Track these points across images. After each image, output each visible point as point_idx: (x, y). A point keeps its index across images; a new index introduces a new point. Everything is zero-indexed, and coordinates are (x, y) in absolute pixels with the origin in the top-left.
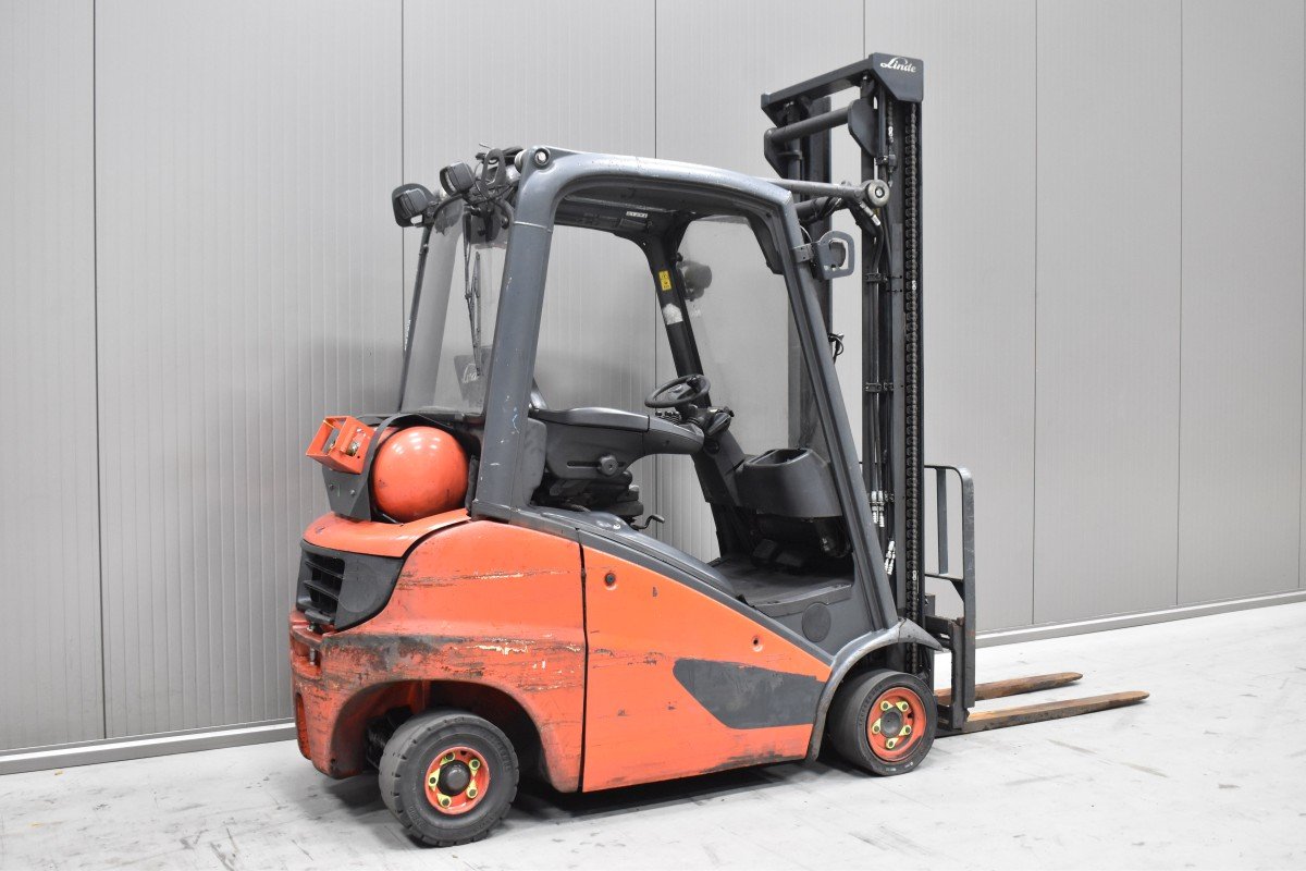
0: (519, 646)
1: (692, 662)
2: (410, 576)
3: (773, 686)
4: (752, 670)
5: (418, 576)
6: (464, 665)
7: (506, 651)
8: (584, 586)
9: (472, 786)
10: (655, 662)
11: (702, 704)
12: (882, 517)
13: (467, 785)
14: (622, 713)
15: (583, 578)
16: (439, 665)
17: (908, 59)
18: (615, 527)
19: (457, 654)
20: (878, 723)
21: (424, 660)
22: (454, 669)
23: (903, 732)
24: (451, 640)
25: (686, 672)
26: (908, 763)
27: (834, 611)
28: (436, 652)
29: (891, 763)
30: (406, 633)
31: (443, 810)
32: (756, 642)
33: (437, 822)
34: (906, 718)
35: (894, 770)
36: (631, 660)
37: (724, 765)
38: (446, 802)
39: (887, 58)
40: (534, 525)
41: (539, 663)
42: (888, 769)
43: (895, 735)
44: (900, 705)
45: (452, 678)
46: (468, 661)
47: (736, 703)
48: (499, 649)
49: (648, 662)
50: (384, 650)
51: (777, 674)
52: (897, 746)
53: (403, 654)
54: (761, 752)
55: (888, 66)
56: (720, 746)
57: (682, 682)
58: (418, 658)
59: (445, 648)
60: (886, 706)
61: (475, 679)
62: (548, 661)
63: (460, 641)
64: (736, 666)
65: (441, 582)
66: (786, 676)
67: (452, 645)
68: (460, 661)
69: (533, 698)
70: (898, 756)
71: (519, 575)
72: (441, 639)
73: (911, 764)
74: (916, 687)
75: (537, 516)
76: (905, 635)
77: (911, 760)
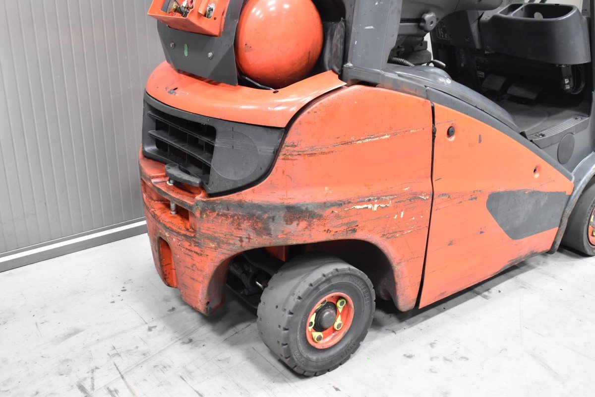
0: (386, 201)
1: (499, 193)
2: (294, 146)
3: (542, 204)
4: (532, 194)
5: (303, 146)
6: (342, 225)
7: (376, 207)
8: (433, 140)
9: (339, 320)
10: (476, 198)
13: (335, 320)
14: (450, 243)
15: (434, 133)
16: (321, 228)
19: (338, 217)
21: (309, 225)
22: (333, 230)
24: (333, 205)
25: (494, 202)
27: (576, 138)
28: (320, 217)
30: (292, 202)
31: (318, 346)
32: (536, 171)
33: (314, 357)
36: (461, 199)
37: (505, 267)
38: (319, 338)
40: (396, 86)
41: (399, 214)
45: (332, 238)
46: (345, 221)
47: (520, 220)
48: (370, 206)
49: (472, 199)
50: (269, 218)
51: (546, 194)
53: (289, 221)
57: (491, 211)
58: (303, 224)
59: (327, 213)
61: (351, 236)
62: (406, 211)
63: (340, 205)
64: (524, 192)
65: (324, 150)
67: (333, 208)
68: (340, 222)
71: (386, 137)
72: (325, 205)
75: (396, 77)
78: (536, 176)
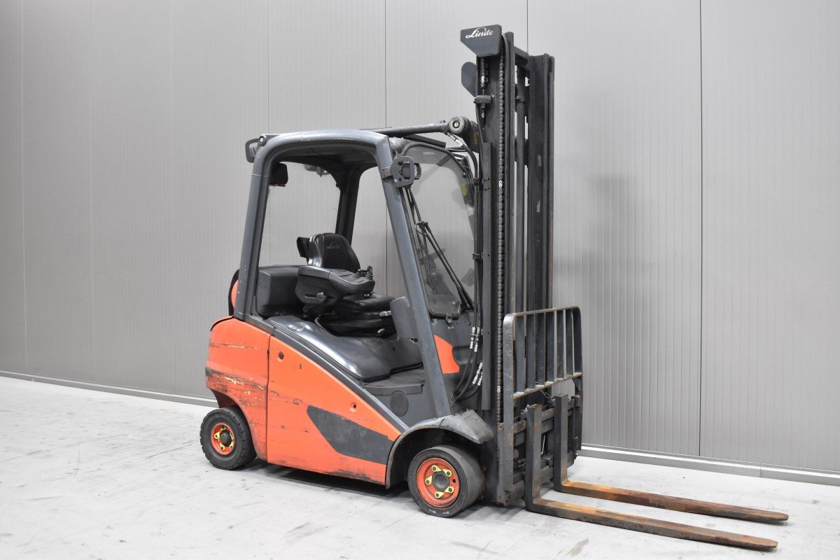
0: (240, 381)
1: (316, 408)
3: (362, 436)
4: (349, 422)
6: (220, 385)
7: (235, 382)
8: (268, 356)
9: (232, 444)
10: (298, 404)
11: (323, 434)
12: (476, 345)
14: (283, 427)
15: (268, 353)
17: (486, 27)
18: (298, 330)
19: (218, 379)
20: (430, 479)
21: (209, 380)
22: (217, 386)
23: (447, 491)
24: (216, 372)
25: (313, 412)
26: (445, 511)
27: (410, 398)
28: (212, 377)
29: (433, 508)
32: (355, 406)
34: (451, 482)
35: (435, 512)
36: (286, 400)
37: (336, 473)
39: (470, 31)
41: (247, 391)
42: (430, 510)
43: (443, 490)
44: (446, 471)
45: (217, 390)
46: (222, 383)
47: (341, 439)
48: (232, 381)
49: (294, 403)
51: (364, 428)
52: (441, 498)
54: (357, 472)
55: (472, 36)
56: (329, 460)
57: (312, 419)
58: (208, 378)
59: (214, 375)
60: (435, 469)
61: (224, 393)
62: (251, 391)
63: (219, 374)
64: (340, 417)
65: (216, 345)
66: (369, 430)
68: (219, 383)
69: (246, 408)
70: (441, 505)
71: (242, 347)
72: (213, 371)
73: (448, 513)
74: (452, 461)
75: (260, 319)
76: (444, 424)
77: (448, 510)
78: (352, 410)
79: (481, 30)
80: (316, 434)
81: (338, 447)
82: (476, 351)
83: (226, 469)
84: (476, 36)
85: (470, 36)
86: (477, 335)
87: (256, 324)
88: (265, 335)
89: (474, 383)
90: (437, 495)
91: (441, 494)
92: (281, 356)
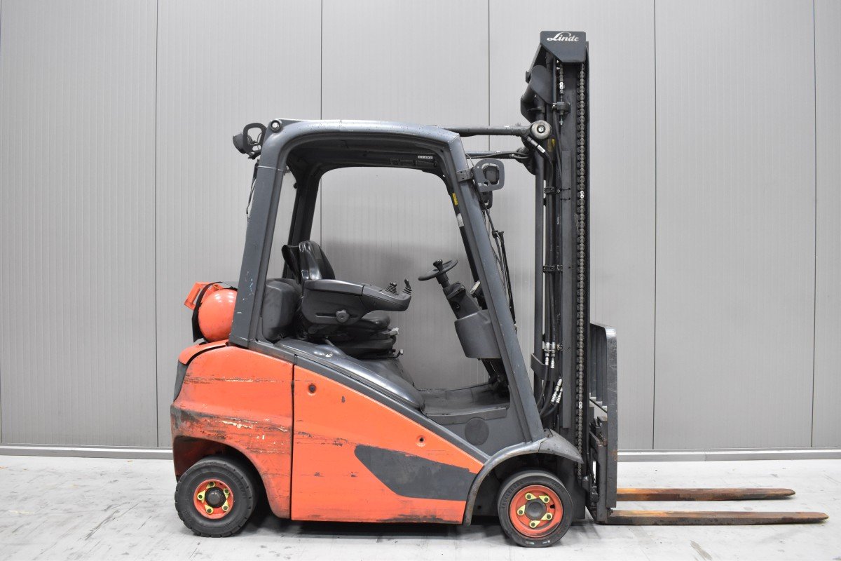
0: (247, 424)
1: (368, 447)
2: (189, 376)
3: (433, 472)
4: (416, 459)
5: (192, 377)
6: (213, 431)
7: (240, 426)
8: (293, 391)
9: (226, 504)
10: (341, 445)
11: (377, 476)
12: (553, 362)
13: (223, 503)
14: (317, 474)
15: (293, 386)
16: (199, 429)
17: (570, 32)
18: (327, 356)
19: (210, 425)
20: (523, 508)
21: (192, 426)
22: (208, 433)
23: (545, 518)
24: (206, 416)
25: (363, 453)
26: (546, 540)
27: (491, 424)
28: (198, 422)
29: (530, 539)
30: (183, 408)
32: (421, 440)
33: (201, 521)
34: (548, 508)
35: (533, 543)
36: (322, 441)
37: (395, 519)
38: (209, 511)
39: (553, 34)
41: (261, 436)
42: (527, 542)
43: (538, 519)
44: (542, 498)
45: (207, 438)
46: (216, 429)
47: (404, 479)
48: (235, 424)
49: (336, 444)
51: (437, 463)
52: (538, 527)
53: (183, 420)
54: (424, 514)
55: (554, 39)
56: (390, 506)
57: (362, 460)
58: (189, 424)
59: (202, 420)
60: (529, 497)
61: (221, 441)
62: (266, 436)
63: (211, 417)
64: (403, 454)
65: (204, 381)
66: (443, 465)
67: (206, 418)
68: (212, 428)
69: (257, 457)
70: (538, 534)
71: (250, 381)
72: (200, 415)
73: (549, 541)
74: (554, 486)
75: (270, 346)
76: (544, 448)
77: (549, 539)
78: (421, 445)
79: (565, 34)
80: (368, 478)
81: (399, 489)
82: (553, 367)
83: (221, 536)
84: (559, 39)
85: (552, 39)
86: (553, 351)
87: (266, 351)
88: (284, 365)
89: (553, 401)
90: (533, 524)
91: (537, 523)
92: (312, 389)
